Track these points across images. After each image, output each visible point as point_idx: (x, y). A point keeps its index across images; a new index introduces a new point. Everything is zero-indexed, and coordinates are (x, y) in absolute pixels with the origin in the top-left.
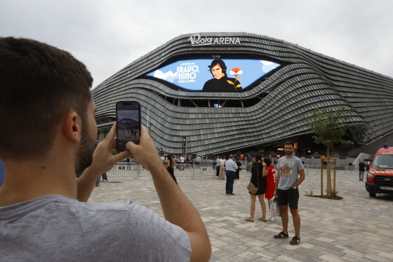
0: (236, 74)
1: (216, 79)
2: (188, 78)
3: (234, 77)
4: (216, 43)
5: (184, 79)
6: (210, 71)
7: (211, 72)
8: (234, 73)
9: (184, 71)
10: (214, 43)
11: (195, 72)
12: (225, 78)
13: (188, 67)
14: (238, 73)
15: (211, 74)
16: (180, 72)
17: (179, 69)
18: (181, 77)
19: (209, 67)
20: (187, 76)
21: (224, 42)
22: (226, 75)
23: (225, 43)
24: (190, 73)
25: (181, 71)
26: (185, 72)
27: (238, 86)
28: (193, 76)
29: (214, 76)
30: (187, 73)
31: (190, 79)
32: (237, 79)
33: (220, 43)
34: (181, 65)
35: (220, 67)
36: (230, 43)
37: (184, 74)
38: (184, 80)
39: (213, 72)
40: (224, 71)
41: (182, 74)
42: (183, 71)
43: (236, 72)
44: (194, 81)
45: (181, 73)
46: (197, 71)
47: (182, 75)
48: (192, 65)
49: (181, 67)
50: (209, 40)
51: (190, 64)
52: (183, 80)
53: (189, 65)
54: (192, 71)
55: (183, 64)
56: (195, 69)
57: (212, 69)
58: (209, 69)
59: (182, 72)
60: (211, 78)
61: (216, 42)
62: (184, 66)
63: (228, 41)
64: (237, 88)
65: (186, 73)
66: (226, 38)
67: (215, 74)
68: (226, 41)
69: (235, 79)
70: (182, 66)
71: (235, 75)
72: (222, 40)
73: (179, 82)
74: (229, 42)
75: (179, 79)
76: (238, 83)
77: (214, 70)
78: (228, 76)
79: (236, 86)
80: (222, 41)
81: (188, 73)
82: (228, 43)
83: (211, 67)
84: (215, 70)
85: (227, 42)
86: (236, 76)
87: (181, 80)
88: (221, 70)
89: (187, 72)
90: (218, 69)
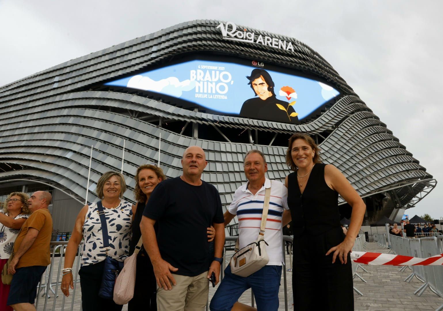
0: (289, 97)
1: (259, 98)
2: (214, 92)
3: (286, 100)
4: (259, 42)
5: (205, 91)
6: (250, 85)
7: (252, 87)
8: (286, 94)
9: (206, 79)
10: (257, 42)
11: (226, 83)
12: (273, 100)
13: (213, 72)
14: (290, 95)
15: (252, 89)
16: (198, 79)
17: (196, 74)
18: (199, 87)
19: (248, 78)
20: (212, 88)
21: (271, 44)
22: (274, 95)
23: (274, 46)
24: (217, 83)
25: (200, 77)
26: (208, 81)
27: (293, 115)
28: (222, 88)
29: (256, 95)
30: (211, 82)
31: (217, 93)
32: (291, 103)
33: (266, 44)
34: (199, 67)
35: (264, 82)
36: (280, 48)
37: (206, 83)
38: (206, 93)
39: (255, 87)
40: (271, 88)
41: (202, 83)
42: (204, 78)
43: (289, 93)
44: (226, 98)
45: (199, 82)
46: (230, 82)
47: (201, 85)
48: (220, 72)
49: (199, 71)
50: (249, 36)
51: (215, 68)
52: (203, 93)
53: (215, 71)
54: (219, 81)
55: (204, 67)
56: (225, 77)
57: (253, 83)
58: (249, 81)
59: (202, 80)
60: (253, 96)
61: (261, 41)
62: (205, 71)
63: (277, 43)
64: (291, 117)
65: (209, 83)
66: (274, 39)
67: (257, 91)
68: (274, 43)
69: (288, 103)
70: (200, 69)
71: (287, 97)
72: (268, 40)
73: (197, 96)
74: (278, 45)
75: (197, 91)
76: (291, 110)
77: (256, 85)
78: (277, 98)
79: (289, 115)
80: (269, 42)
81: (214, 83)
82: (277, 47)
83: (252, 78)
84: (258, 85)
85: (275, 45)
86: (289, 99)
87: (199, 93)
88: (266, 87)
89: (210, 80)
90: (262, 84)
